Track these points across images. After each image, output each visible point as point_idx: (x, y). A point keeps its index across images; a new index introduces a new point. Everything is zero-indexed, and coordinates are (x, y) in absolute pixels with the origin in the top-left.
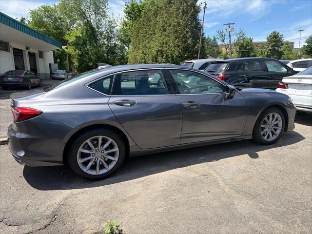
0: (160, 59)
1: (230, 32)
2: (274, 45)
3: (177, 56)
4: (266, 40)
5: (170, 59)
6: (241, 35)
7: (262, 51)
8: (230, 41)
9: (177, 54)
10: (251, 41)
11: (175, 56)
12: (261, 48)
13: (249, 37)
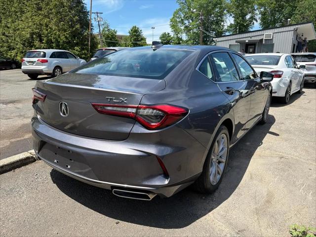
0: (37, 43)
1: (98, 21)
2: (135, 39)
3: (64, 42)
4: (129, 34)
5: (54, 45)
6: (105, 26)
7: (125, 44)
8: (100, 30)
9: (65, 40)
10: (116, 33)
11: (61, 42)
12: (125, 41)
13: (113, 29)
